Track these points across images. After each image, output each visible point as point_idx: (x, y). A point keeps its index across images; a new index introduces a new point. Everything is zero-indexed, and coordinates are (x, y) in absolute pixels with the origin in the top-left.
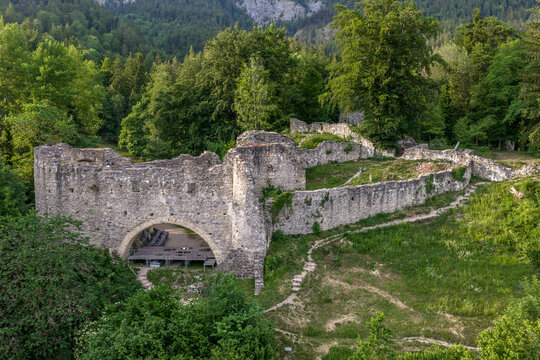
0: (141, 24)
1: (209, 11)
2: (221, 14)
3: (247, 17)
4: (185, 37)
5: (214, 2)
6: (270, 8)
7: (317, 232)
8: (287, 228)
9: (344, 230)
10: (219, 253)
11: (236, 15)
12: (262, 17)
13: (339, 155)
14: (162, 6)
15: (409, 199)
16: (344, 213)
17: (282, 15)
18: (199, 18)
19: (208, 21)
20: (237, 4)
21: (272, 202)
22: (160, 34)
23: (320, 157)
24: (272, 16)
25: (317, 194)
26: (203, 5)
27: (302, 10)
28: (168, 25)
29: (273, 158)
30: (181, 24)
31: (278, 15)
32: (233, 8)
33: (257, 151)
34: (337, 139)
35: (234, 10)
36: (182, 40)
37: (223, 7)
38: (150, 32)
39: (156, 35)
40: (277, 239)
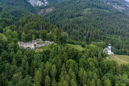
0: (5, 6)
1: (22, 3)
2: (25, 4)
3: (30, 4)
4: (17, 11)
5: (23, 1)
6: (36, 3)
7: (38, 47)
8: (36, 47)
9: (40, 47)
10: (32, 49)
11: (28, 4)
12: (34, 5)
13: (40, 42)
14: (10, 1)
15: (44, 45)
16: (40, 46)
17: (39, 4)
18: (19, 5)
19: (22, 6)
20: (28, 1)
21: (35, 45)
22: (10, 9)
23: (39, 42)
24: (36, 4)
25: (38, 45)
26: (20, 2)
27: (43, 3)
28: (12, 6)
29: (35, 42)
30: (15, 6)
31: (38, 4)
32: (27, 2)
33: (34, 42)
34: (40, 40)
35: (27, 3)
36: (16, 12)
37: (25, 2)
38: (8, 8)
39: (9, 9)
40: (35, 48)
